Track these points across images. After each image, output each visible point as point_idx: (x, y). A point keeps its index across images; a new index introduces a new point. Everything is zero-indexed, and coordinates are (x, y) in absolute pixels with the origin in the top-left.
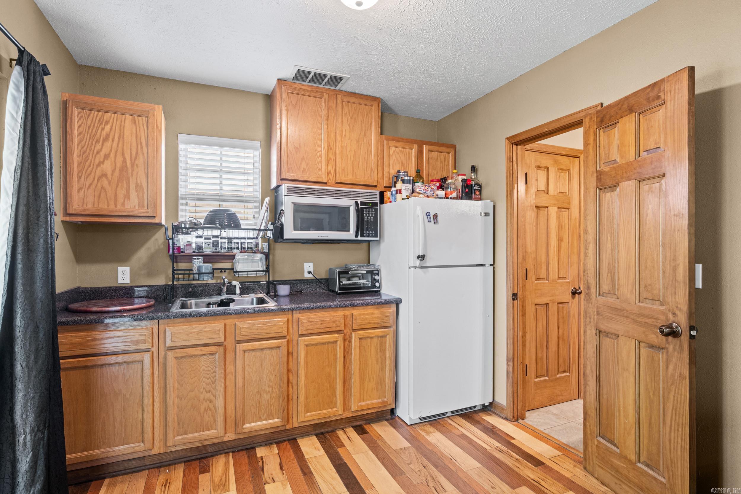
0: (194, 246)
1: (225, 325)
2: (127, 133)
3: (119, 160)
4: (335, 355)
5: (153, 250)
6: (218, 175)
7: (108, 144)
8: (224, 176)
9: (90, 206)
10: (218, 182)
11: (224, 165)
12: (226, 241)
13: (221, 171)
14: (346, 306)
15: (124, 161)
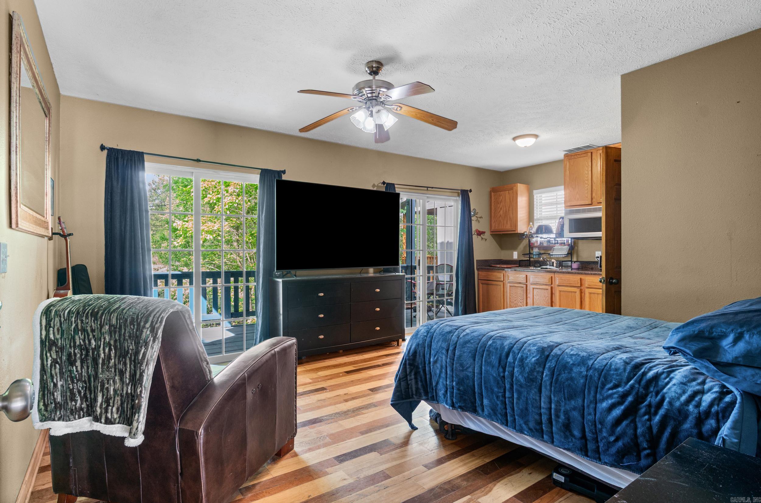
0: (539, 242)
1: (526, 276)
2: (507, 198)
3: (505, 209)
4: (576, 299)
5: (525, 245)
6: (555, 206)
7: (501, 204)
8: (558, 206)
9: (497, 228)
10: (556, 209)
11: (558, 200)
12: (553, 239)
13: (557, 204)
14: (581, 274)
15: (506, 209)
